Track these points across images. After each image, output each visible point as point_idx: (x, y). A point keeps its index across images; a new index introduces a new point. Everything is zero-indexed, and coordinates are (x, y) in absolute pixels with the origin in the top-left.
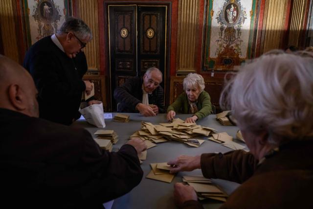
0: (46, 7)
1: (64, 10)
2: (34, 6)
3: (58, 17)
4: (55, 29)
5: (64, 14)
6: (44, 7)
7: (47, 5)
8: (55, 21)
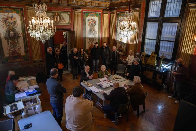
0: (11, 32)
1: (22, 33)
2: (4, 32)
3: (19, 37)
4: (17, 43)
5: (22, 35)
6: (10, 32)
7: (12, 31)
8: (17, 39)
